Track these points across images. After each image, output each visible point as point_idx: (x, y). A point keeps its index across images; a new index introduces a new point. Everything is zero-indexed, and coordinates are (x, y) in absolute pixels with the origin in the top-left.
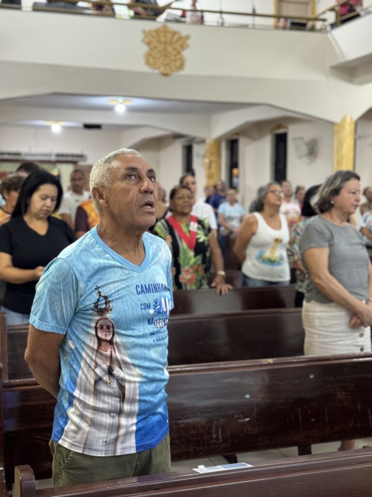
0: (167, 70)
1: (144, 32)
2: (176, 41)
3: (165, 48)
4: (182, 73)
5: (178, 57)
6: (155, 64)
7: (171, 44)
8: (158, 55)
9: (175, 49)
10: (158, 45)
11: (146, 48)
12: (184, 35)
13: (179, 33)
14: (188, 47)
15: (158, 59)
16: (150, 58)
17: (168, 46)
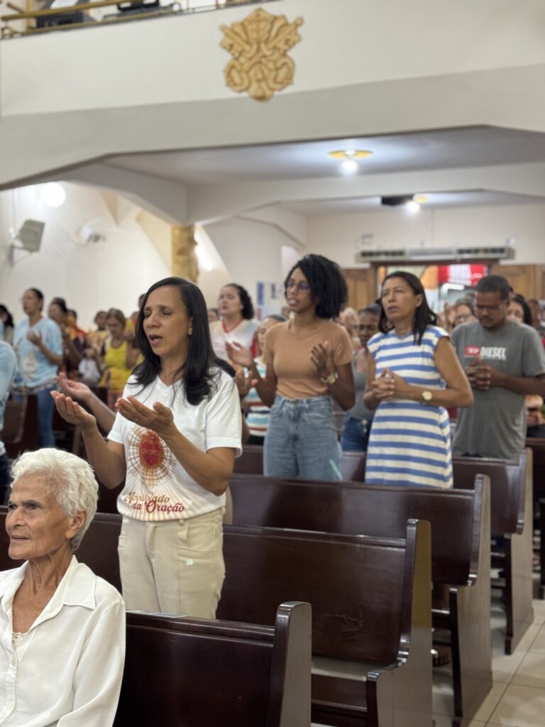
1: (223, 28)
3: (258, 50)
9: (275, 48)
10: (247, 48)
11: (227, 57)
12: (291, 20)
13: (283, 17)
14: (300, 39)
15: (247, 72)
16: (234, 74)
17: (263, 46)
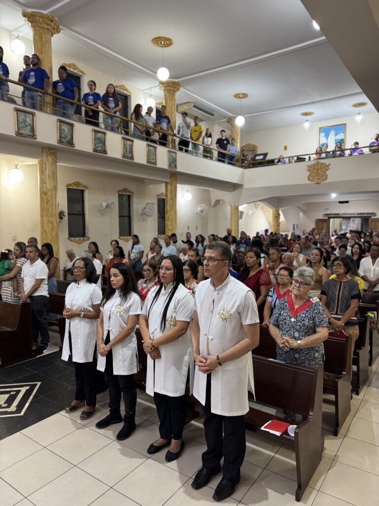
0: (319, 181)
1: (308, 166)
5: (324, 174)
6: (313, 179)
8: (314, 175)
9: (322, 171)
10: (314, 171)
11: (309, 173)
12: (327, 164)
13: (325, 163)
14: (329, 169)
15: (314, 177)
16: (310, 177)
17: (319, 171)
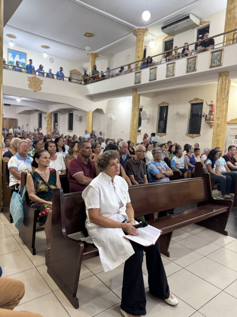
0: (36, 90)
1: (28, 77)
2: (39, 82)
3: (35, 83)
4: (40, 91)
5: (39, 86)
6: (32, 87)
7: (37, 82)
8: (33, 85)
9: (38, 84)
10: (33, 82)
11: (29, 83)
12: (41, 80)
14: (42, 84)
16: (30, 86)
